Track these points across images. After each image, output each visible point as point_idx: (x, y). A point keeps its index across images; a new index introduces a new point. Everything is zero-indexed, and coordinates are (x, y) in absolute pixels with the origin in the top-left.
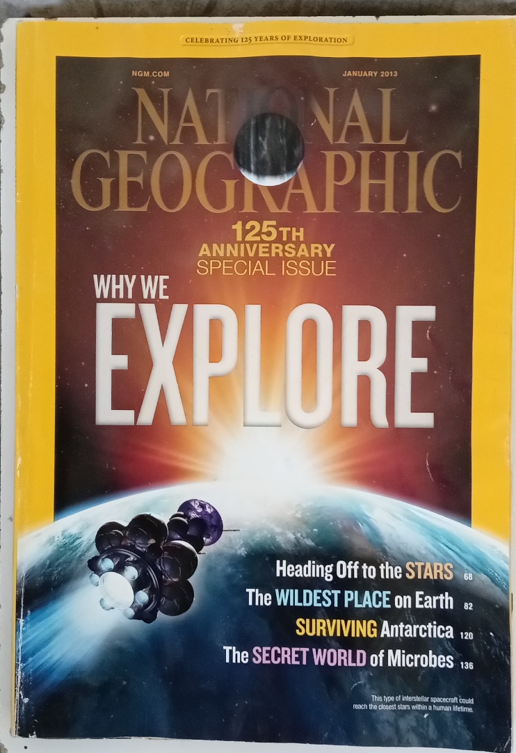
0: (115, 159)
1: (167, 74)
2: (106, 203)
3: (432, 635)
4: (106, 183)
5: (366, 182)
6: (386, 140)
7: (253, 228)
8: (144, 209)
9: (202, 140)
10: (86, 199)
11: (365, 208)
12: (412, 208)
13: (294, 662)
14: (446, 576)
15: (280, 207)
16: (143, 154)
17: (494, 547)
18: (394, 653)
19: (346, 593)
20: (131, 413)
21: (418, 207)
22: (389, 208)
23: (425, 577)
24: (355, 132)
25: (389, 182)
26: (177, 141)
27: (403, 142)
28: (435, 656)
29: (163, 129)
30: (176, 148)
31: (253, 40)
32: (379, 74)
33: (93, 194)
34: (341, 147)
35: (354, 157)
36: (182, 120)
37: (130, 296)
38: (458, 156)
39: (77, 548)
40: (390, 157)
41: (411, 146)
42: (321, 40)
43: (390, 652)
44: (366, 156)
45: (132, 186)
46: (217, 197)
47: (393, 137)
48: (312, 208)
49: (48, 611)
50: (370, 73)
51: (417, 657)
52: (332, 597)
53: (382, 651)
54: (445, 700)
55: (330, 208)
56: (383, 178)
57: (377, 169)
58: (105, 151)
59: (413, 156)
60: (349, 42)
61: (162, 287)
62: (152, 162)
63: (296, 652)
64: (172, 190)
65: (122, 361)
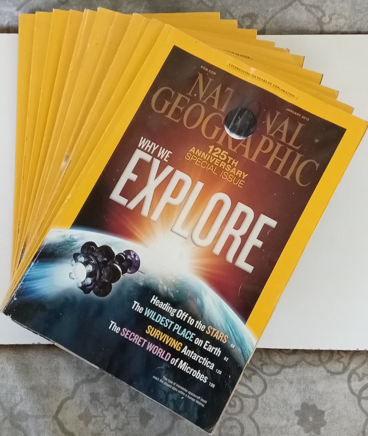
0: (176, 96)
1: (215, 74)
2: (163, 111)
3: (204, 363)
4: (167, 103)
5: (274, 156)
6: (291, 143)
7: (218, 151)
8: (177, 121)
9: (215, 106)
10: (156, 105)
11: (268, 166)
12: (288, 177)
13: (138, 344)
14: (223, 340)
15: (233, 148)
16: (188, 100)
17: (250, 338)
18: (183, 363)
19: (176, 325)
20: (126, 201)
21: (291, 177)
22: (278, 172)
23: (214, 336)
24: (279, 134)
25: (283, 161)
26: (205, 101)
27: (297, 148)
28: (200, 374)
29: (202, 94)
30: (203, 104)
31: (257, 78)
32: (301, 116)
33: (160, 105)
34: (271, 137)
35: (274, 144)
36: (212, 94)
37: (152, 153)
38: (317, 165)
39: (73, 245)
40: (289, 151)
41: (300, 151)
42: (284, 91)
43: (182, 361)
44: (279, 146)
45: (177, 110)
46: (209, 131)
47: (294, 144)
48: (246, 155)
49: (46, 265)
50: (298, 114)
51: (192, 370)
52: (169, 324)
53: (178, 359)
54: (194, 395)
55: (254, 159)
56: (282, 158)
57: (281, 154)
58: (174, 91)
59: (299, 156)
60: (295, 97)
61: (167, 156)
62: (190, 104)
63: (141, 340)
64: (192, 120)
65: (134, 177)
